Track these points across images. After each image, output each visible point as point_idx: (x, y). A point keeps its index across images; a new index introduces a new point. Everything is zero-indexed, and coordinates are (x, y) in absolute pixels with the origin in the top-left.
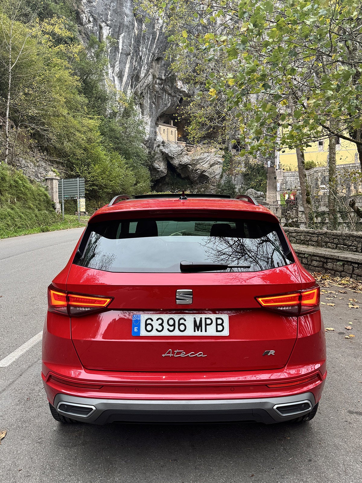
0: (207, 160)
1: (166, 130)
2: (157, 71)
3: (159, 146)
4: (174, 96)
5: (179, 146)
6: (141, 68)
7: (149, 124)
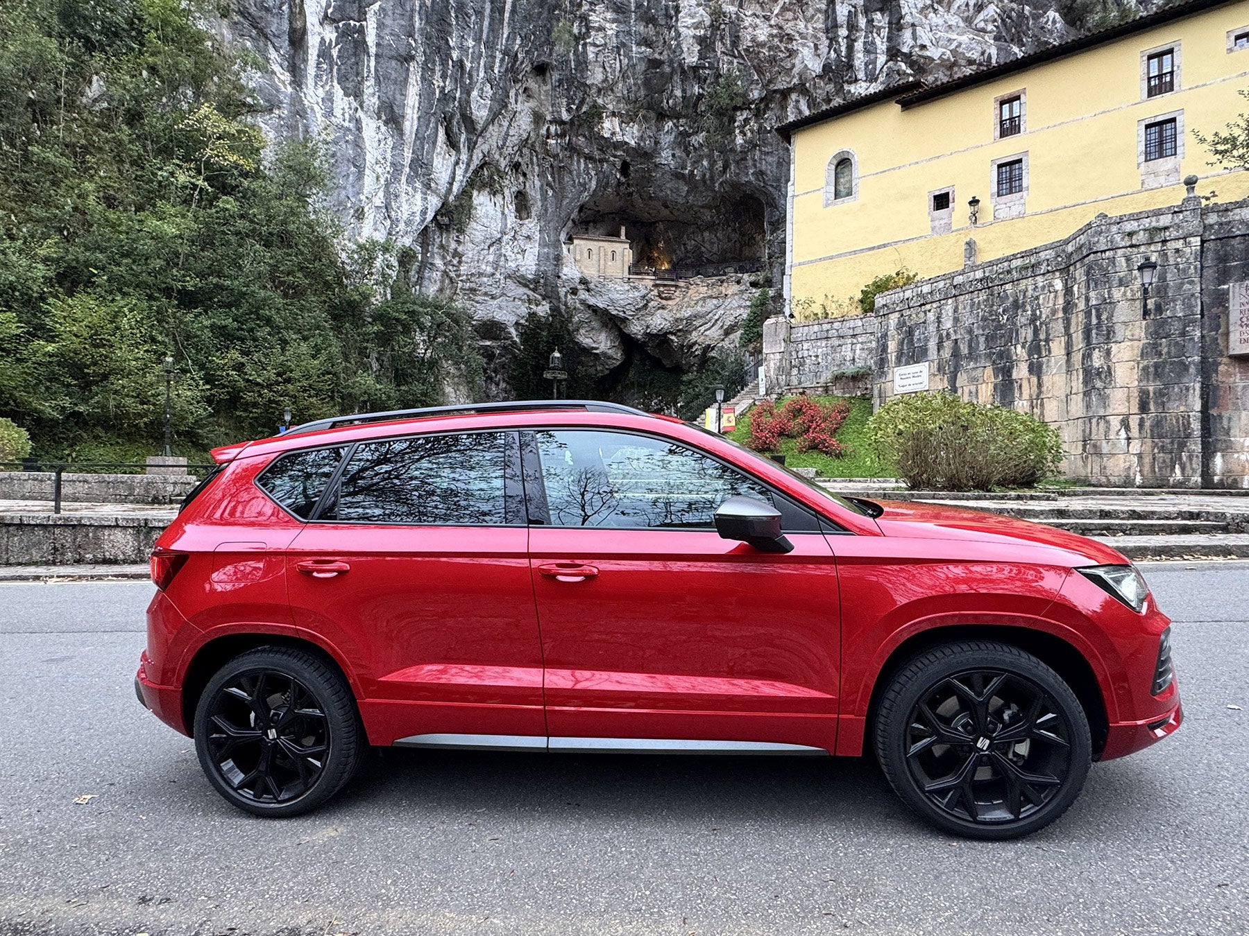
0: (716, 317)
1: (595, 251)
2: (545, 102)
3: (574, 291)
4: (601, 161)
5: (635, 287)
6: (469, 95)
7: (538, 238)
